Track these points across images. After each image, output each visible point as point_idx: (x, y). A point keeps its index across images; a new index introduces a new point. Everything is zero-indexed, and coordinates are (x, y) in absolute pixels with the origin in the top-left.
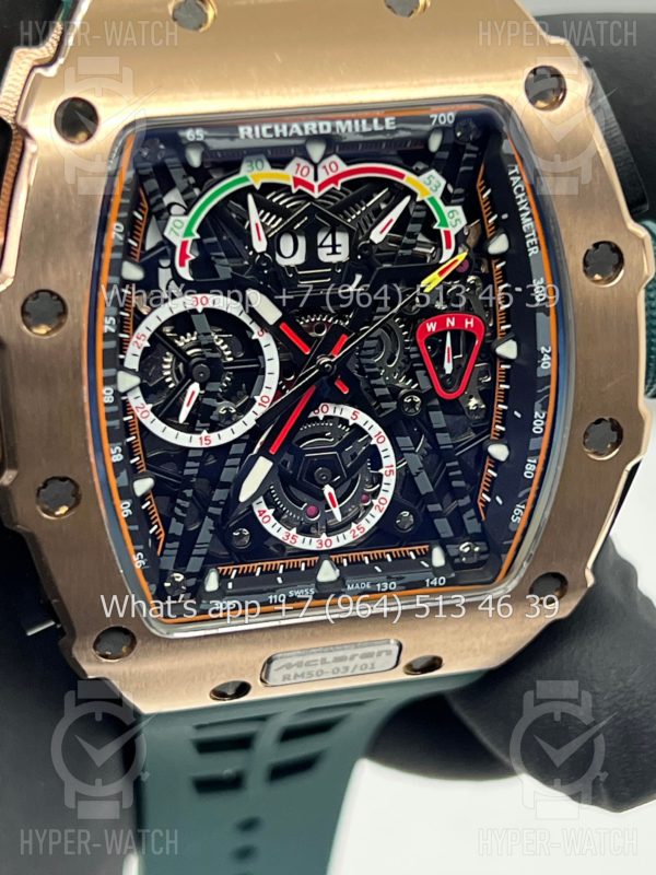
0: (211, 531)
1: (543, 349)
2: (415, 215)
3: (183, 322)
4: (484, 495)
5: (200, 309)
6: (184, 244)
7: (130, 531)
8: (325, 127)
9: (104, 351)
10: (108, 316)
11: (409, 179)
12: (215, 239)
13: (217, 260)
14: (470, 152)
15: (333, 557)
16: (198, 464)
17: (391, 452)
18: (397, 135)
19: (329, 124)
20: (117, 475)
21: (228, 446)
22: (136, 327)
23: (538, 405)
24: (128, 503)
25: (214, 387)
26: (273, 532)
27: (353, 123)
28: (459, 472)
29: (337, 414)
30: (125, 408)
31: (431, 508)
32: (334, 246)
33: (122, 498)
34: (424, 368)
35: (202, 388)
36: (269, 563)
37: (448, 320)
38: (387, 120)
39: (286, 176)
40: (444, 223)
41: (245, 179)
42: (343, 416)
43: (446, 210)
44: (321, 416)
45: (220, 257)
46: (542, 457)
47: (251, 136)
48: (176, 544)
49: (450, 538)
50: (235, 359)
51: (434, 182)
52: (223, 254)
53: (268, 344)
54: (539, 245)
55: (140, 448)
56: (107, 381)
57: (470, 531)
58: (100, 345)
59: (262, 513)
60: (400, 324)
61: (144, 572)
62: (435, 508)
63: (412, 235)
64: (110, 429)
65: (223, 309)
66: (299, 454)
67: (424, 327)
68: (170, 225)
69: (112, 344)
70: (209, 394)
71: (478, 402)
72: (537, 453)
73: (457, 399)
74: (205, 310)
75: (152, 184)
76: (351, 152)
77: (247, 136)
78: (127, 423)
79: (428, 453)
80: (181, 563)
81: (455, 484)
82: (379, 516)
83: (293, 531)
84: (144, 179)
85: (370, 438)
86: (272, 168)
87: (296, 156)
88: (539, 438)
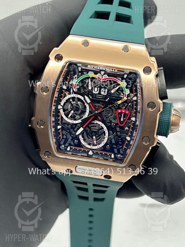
0: (71, 139)
1: (137, 120)
2: (120, 89)
3: (73, 98)
4: (124, 146)
5: (76, 97)
6: (75, 85)
7: (54, 134)
9: (55, 100)
10: (57, 94)
11: (120, 82)
13: (81, 89)
14: (133, 80)
15: (93, 150)
16: (71, 126)
17: (107, 133)
18: (117, 73)
19: (105, 68)
20: (53, 123)
21: (77, 124)
22: (64, 98)
23: (135, 131)
24: (54, 129)
25: (76, 112)
26: (82, 142)
27: (109, 69)
28: (121, 141)
29: (98, 123)
30: (59, 112)
32: (105, 92)
33: (53, 128)
34: (117, 119)
35: (74, 111)
36: (80, 148)
37: (123, 111)
38: (116, 70)
39: (96, 76)
40: (125, 92)
41: (89, 75)
42: (100, 124)
43: (126, 89)
44: (95, 123)
46: (134, 141)
48: (64, 140)
49: (117, 153)
50: (82, 108)
51: (124, 84)
53: (87, 106)
54: (140, 100)
55: (61, 120)
56: (54, 105)
57: (121, 153)
58: (54, 99)
59: (81, 138)
60: (114, 109)
61: (55, 142)
62: (115, 146)
63: (119, 93)
64: (53, 114)
65: (81, 98)
66: (90, 129)
67: (118, 111)
68: (74, 81)
69: (56, 99)
70: (75, 114)
71: (127, 128)
72: (133, 140)
73: (123, 126)
74: (77, 98)
75: (72, 73)
76: (109, 75)
77: (89, 67)
78: (59, 115)
79: (116, 136)
80: (64, 144)
81: (119, 143)
82: (103, 145)
83: (86, 143)
84: (71, 71)
85: (104, 130)
86: (94, 74)
87: (99, 73)
88: (134, 137)
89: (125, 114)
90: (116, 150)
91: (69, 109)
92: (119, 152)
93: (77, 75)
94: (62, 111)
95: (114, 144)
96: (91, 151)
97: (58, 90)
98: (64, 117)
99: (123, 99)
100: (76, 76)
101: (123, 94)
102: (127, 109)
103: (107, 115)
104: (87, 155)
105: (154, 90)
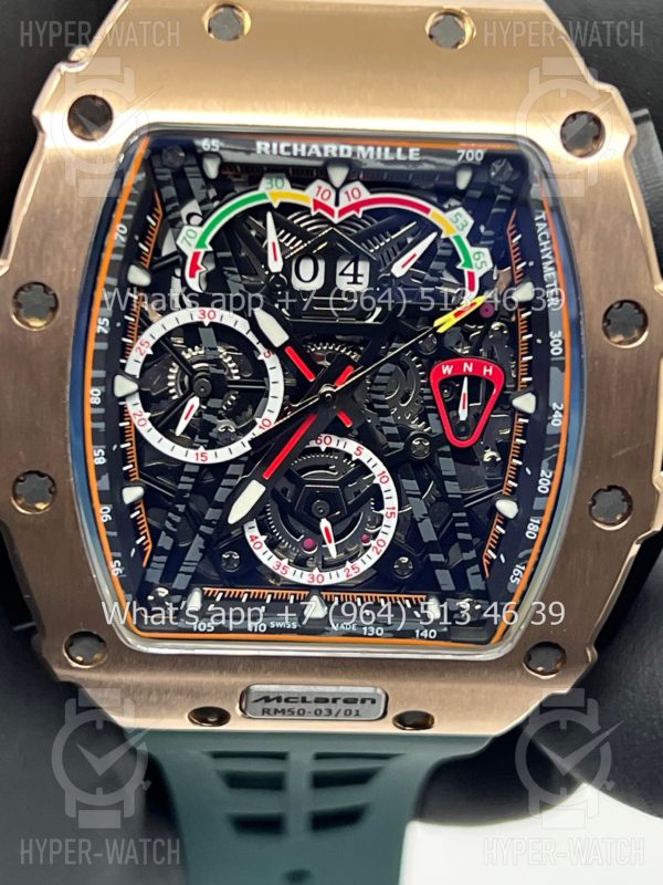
0: (201, 550)
1: (555, 406)
2: (440, 252)
3: (191, 332)
4: (490, 551)
5: (206, 322)
6: (196, 255)
7: (108, 537)
8: (346, 151)
9: (95, 351)
10: (102, 317)
11: (435, 214)
12: (229, 254)
13: (229, 275)
14: (503, 193)
15: (324, 594)
16: (193, 480)
17: (394, 493)
18: (420, 167)
19: (349, 148)
20: (98, 478)
21: (226, 464)
22: (139, 334)
23: (545, 463)
24: (109, 509)
25: (214, 403)
26: (264, 559)
27: (375, 150)
28: (466, 524)
29: (340, 447)
30: (122, 413)
31: (435, 557)
32: (355, 275)
33: (102, 502)
34: (436, 411)
35: (203, 402)
36: (257, 591)
37: (466, 365)
38: (411, 151)
39: (307, 197)
40: (469, 264)
41: (263, 196)
42: (347, 450)
43: (472, 250)
44: (323, 447)
45: (233, 273)
46: (546, 518)
48: (164, 558)
49: (453, 591)
50: (242, 377)
51: (461, 220)
52: (236, 270)
53: (272, 362)
55: (135, 456)
56: (95, 382)
57: (473, 587)
58: (92, 345)
60: (417, 362)
61: (121, 580)
62: (436, 557)
63: (435, 273)
64: (93, 430)
65: (231, 325)
66: (299, 483)
67: (440, 369)
68: (183, 234)
69: (104, 346)
70: (211, 411)
71: (495, 453)
72: (541, 513)
73: (470, 449)
74: (212, 325)
75: (170, 191)
76: (375, 181)
78: (123, 428)
79: (439, 500)
80: (168, 577)
81: (461, 536)
82: (376, 558)
83: (285, 562)
84: (161, 185)
85: (374, 477)
86: (293, 187)
87: (317, 178)
88: (544, 498)
89: (474, 381)
90: (445, 579)
91: (172, 391)
92: (462, 588)
93: (200, 204)
94: (140, 407)
95: (431, 547)
98: (153, 437)
99: (464, 304)
100: (193, 207)
101: (459, 274)
102: (485, 355)
103: (382, 397)
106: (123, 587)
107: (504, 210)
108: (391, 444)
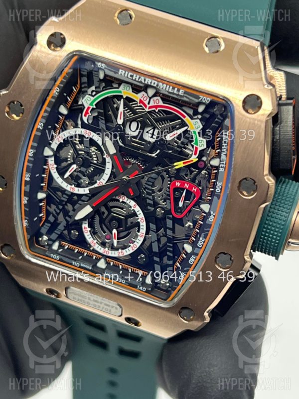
0: (64, 226)
1: (212, 212)
2: (186, 135)
3: (81, 138)
4: (178, 263)
6: (89, 108)
7: (25, 210)
8: (154, 83)
9: (35, 135)
10: (41, 122)
11: (187, 119)
12: (102, 111)
13: (100, 120)
14: (218, 119)
15: (108, 259)
16: (68, 197)
17: (145, 228)
18: (182, 98)
19: (156, 83)
20: (25, 186)
21: (82, 195)
23: (203, 235)
24: (27, 199)
25: (83, 169)
26: (87, 238)
27: (167, 86)
28: (171, 249)
29: (128, 202)
30: (46, 163)
32: (153, 134)
33: (25, 195)
34: (170, 200)
35: (79, 167)
36: (82, 249)
37: (186, 184)
38: (181, 91)
40: (196, 144)
41: (120, 92)
42: (130, 204)
44: (121, 200)
45: (103, 119)
46: (198, 257)
47: (123, 75)
48: (49, 225)
50: (97, 163)
51: (197, 125)
52: (103, 118)
53: (108, 160)
54: (225, 168)
55: (47, 181)
56: (32, 147)
58: (34, 132)
59: (85, 228)
60: (168, 178)
61: (26, 228)
62: (157, 259)
63: (182, 143)
64: (28, 166)
65: (96, 140)
66: (110, 212)
67: (175, 183)
68: (85, 98)
69: (39, 134)
71: (191, 224)
72: (196, 255)
73: (181, 219)
74: (89, 138)
75: (85, 79)
76: (166, 98)
77: (122, 74)
78: (45, 169)
79: (164, 236)
80: (49, 233)
81: (168, 253)
82: (131, 251)
83: (95, 241)
84: (82, 76)
85: (138, 219)
86: (133, 92)
87: (143, 91)
88: (199, 249)
89: (189, 193)
90: (157, 269)
91: (69, 159)
93: (96, 88)
94: (53, 162)
95: (155, 254)
96: (102, 261)
97: (46, 114)
98: (56, 175)
99: (190, 159)
100: (93, 88)
101: (193, 146)
103: (150, 187)
104: (93, 267)
105: (260, 152)
106: (27, 232)
107: (217, 126)
108: (149, 207)
